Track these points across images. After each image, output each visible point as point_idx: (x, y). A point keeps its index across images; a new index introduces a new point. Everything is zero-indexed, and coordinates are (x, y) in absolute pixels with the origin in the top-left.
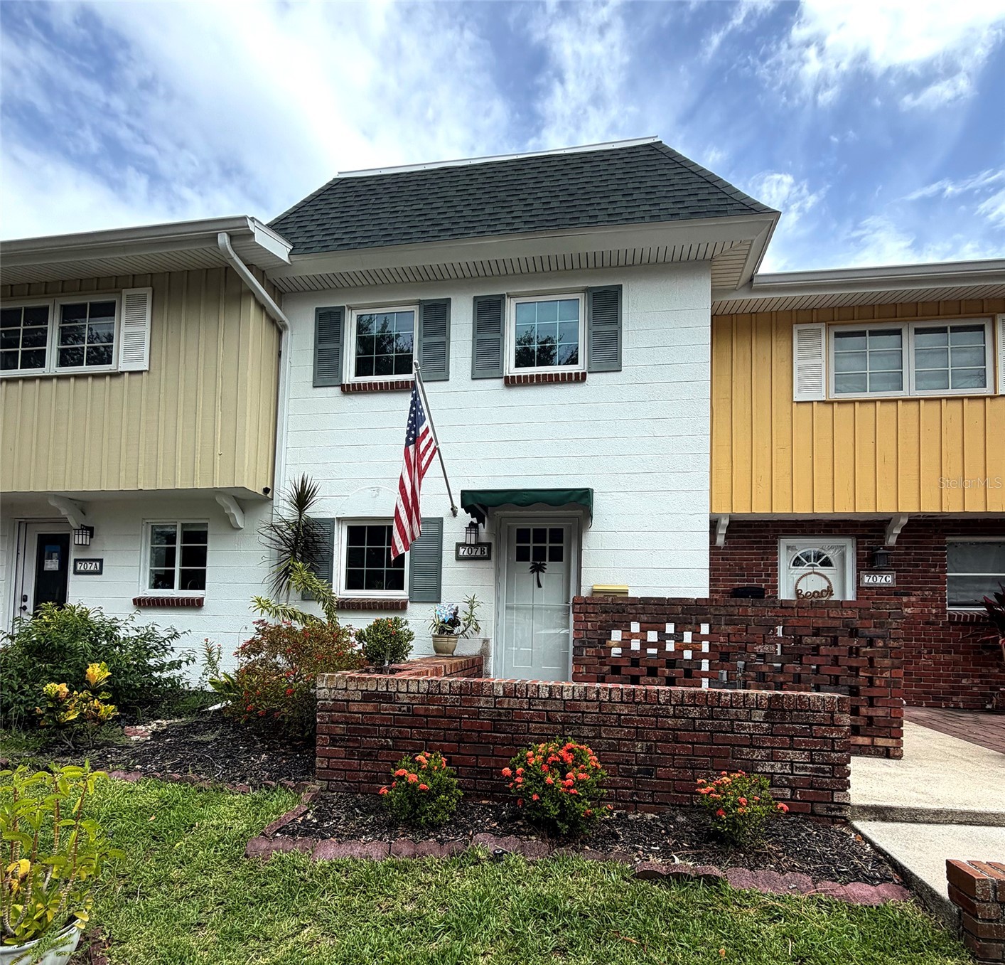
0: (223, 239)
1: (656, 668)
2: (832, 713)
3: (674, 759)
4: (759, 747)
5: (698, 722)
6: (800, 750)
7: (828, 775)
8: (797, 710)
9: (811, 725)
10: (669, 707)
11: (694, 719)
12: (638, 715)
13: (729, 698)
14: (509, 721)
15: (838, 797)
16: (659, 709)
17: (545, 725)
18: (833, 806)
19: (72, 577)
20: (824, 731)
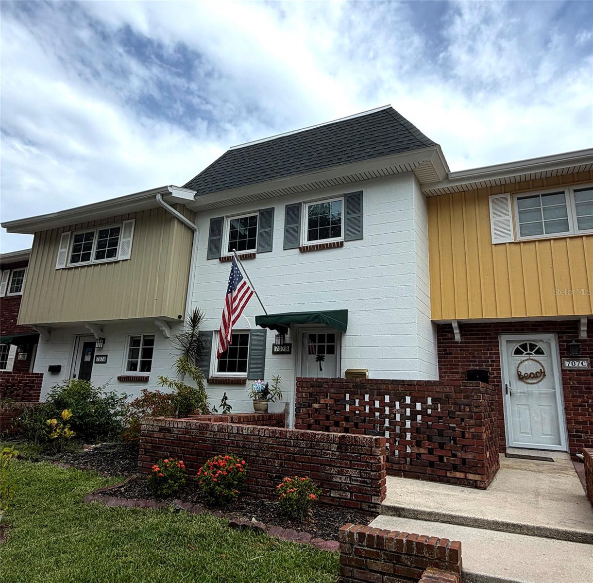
0: (159, 197)
1: (339, 422)
2: (372, 447)
3: (292, 471)
4: (334, 466)
5: (305, 449)
6: (355, 469)
7: (369, 485)
8: (354, 445)
9: (361, 454)
10: (291, 441)
11: (303, 448)
12: (278, 445)
13: (320, 436)
14: (219, 445)
15: (374, 499)
16: (287, 442)
17: (235, 449)
18: (371, 505)
19: (94, 365)
20: (367, 458)
